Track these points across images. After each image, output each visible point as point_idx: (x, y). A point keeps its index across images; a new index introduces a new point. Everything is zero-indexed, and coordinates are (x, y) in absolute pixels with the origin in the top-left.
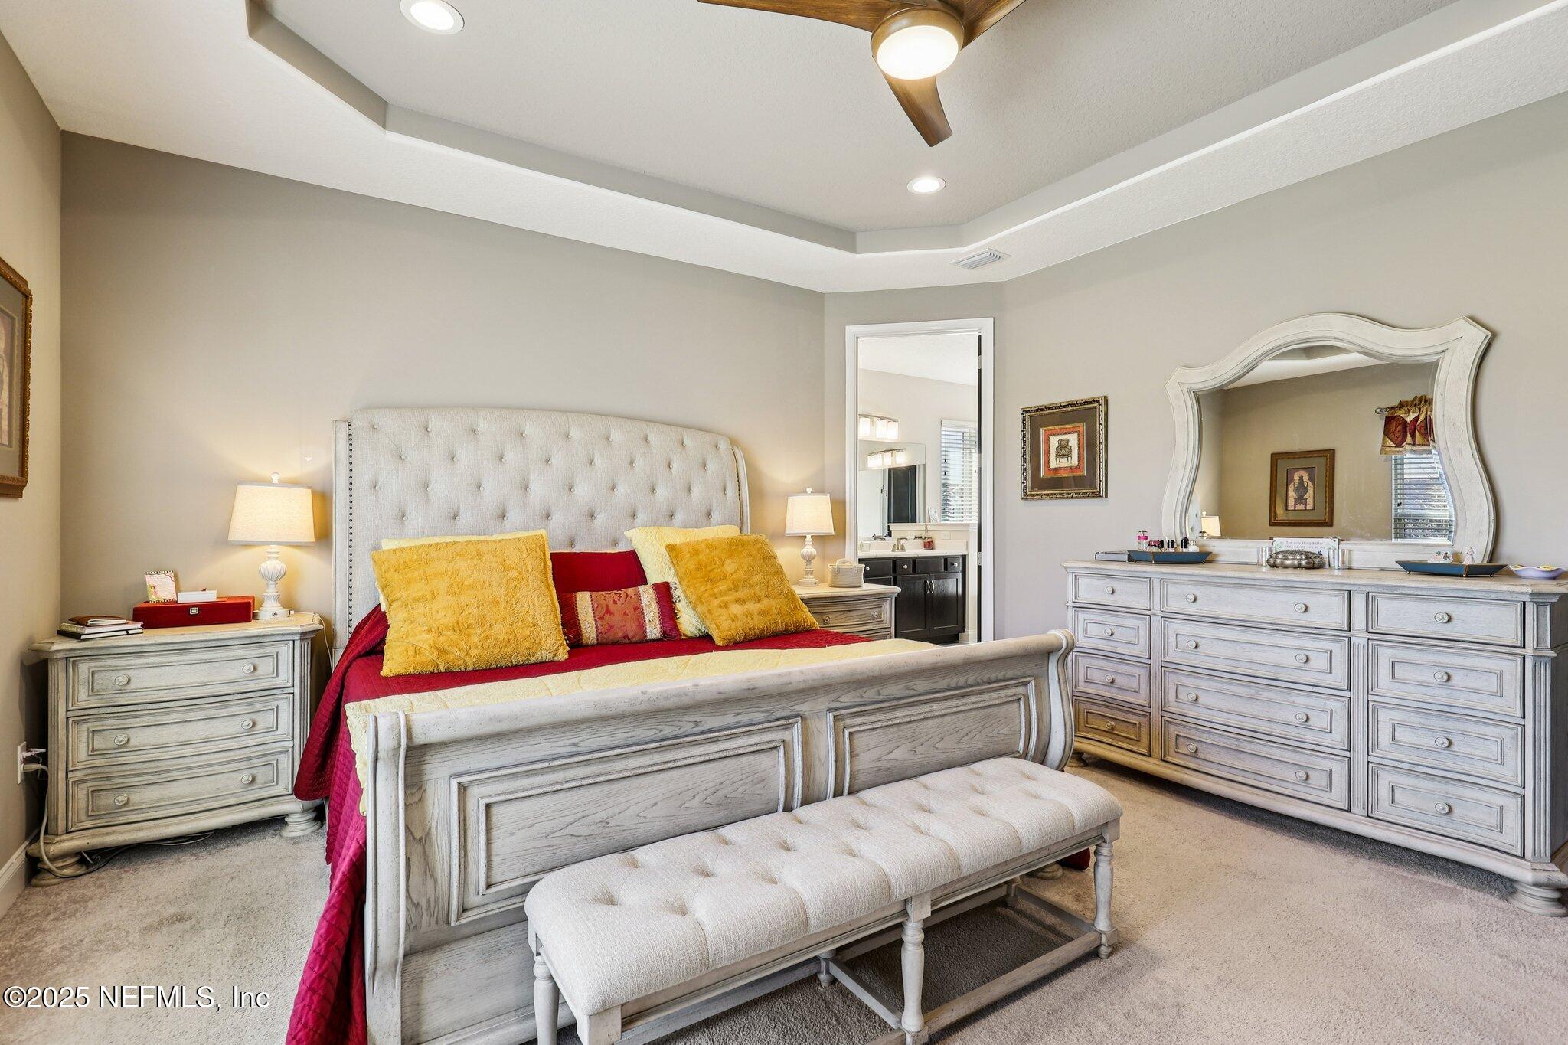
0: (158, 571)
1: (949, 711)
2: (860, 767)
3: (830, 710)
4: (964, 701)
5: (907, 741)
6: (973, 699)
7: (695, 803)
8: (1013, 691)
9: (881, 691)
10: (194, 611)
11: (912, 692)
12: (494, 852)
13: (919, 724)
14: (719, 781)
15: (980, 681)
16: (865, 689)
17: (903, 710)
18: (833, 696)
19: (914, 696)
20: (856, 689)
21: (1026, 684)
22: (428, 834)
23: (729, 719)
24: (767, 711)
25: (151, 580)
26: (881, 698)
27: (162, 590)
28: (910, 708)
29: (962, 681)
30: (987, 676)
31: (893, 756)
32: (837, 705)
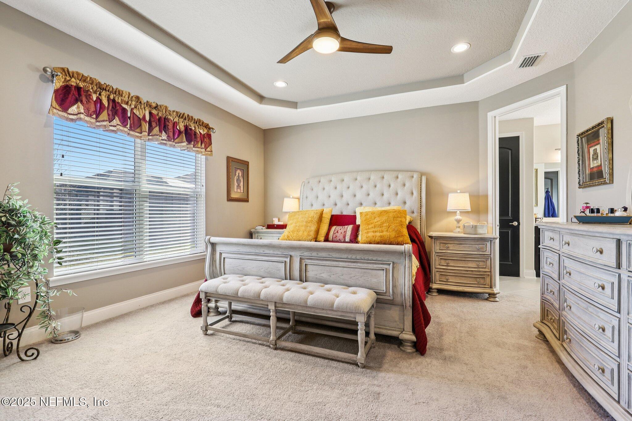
0: (275, 217)
1: (347, 266)
2: (310, 276)
3: (300, 256)
4: (355, 264)
5: (327, 272)
6: (359, 264)
7: (262, 270)
8: (382, 266)
9: (318, 254)
10: (275, 226)
11: (331, 257)
12: (225, 267)
13: (333, 267)
14: (268, 267)
15: (363, 259)
16: (312, 252)
17: (327, 261)
18: (301, 252)
19: (332, 258)
20: (309, 251)
21: (389, 264)
22: (216, 260)
23: (271, 252)
24: (281, 252)
25: (274, 219)
26: (318, 256)
27: (276, 222)
28: (330, 262)
29: (354, 257)
30: (367, 257)
31: (322, 275)
32: (303, 255)
